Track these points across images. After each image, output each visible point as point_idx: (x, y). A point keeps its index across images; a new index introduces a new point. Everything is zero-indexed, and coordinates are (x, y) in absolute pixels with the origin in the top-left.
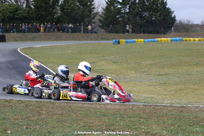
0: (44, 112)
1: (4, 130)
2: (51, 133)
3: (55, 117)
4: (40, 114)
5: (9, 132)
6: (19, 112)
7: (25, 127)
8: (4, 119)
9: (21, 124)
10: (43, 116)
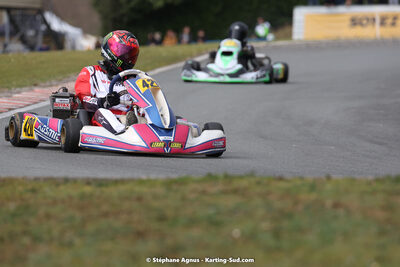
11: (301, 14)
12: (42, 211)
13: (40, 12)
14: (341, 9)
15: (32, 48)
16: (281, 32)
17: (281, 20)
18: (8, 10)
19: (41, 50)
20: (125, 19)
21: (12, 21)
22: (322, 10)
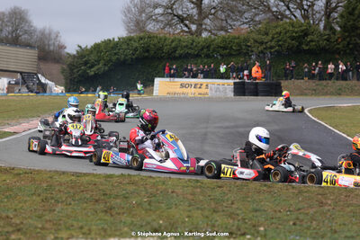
0: (329, 202)
1: (254, 226)
2: (336, 232)
3: (349, 209)
4: (321, 204)
5: (262, 229)
6: (284, 200)
7: (291, 223)
8: (256, 211)
9: (286, 218)
10: (327, 208)
11: (157, 81)
12: (57, 188)
13: (36, 74)
14: (176, 79)
15: (32, 92)
16: (148, 89)
17: (149, 83)
18: (21, 73)
19: (36, 93)
20: (76, 80)
21: (23, 78)
22: (168, 79)
